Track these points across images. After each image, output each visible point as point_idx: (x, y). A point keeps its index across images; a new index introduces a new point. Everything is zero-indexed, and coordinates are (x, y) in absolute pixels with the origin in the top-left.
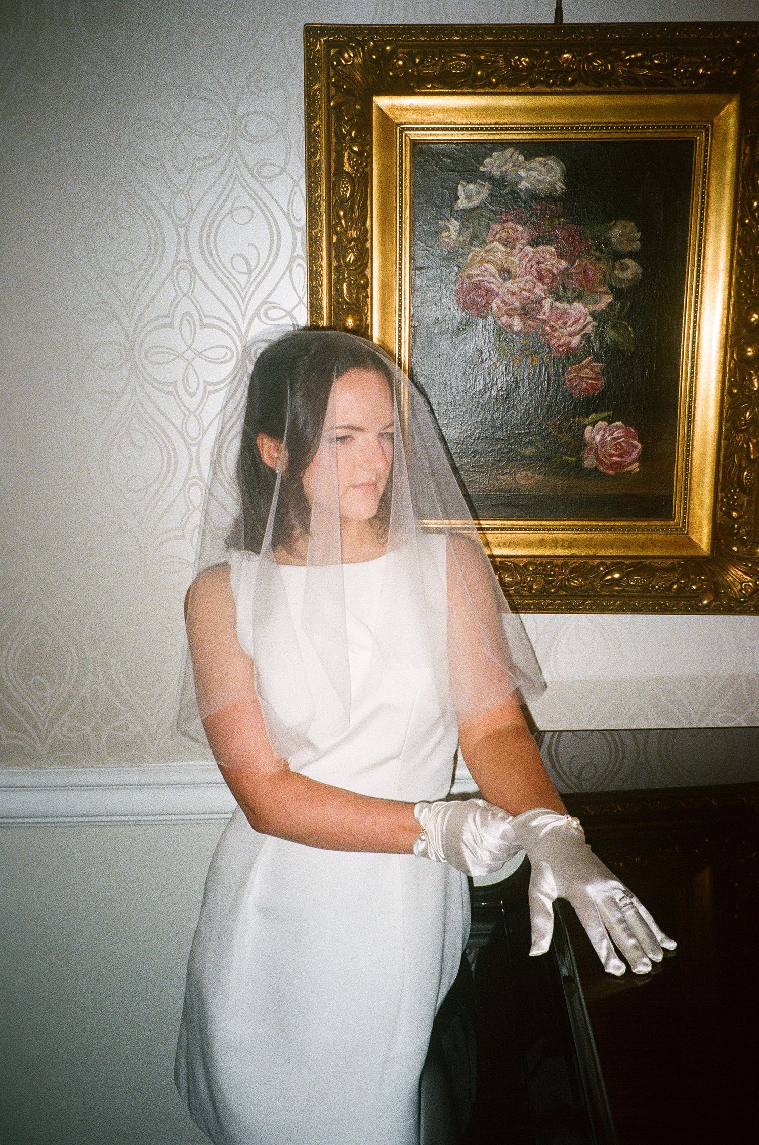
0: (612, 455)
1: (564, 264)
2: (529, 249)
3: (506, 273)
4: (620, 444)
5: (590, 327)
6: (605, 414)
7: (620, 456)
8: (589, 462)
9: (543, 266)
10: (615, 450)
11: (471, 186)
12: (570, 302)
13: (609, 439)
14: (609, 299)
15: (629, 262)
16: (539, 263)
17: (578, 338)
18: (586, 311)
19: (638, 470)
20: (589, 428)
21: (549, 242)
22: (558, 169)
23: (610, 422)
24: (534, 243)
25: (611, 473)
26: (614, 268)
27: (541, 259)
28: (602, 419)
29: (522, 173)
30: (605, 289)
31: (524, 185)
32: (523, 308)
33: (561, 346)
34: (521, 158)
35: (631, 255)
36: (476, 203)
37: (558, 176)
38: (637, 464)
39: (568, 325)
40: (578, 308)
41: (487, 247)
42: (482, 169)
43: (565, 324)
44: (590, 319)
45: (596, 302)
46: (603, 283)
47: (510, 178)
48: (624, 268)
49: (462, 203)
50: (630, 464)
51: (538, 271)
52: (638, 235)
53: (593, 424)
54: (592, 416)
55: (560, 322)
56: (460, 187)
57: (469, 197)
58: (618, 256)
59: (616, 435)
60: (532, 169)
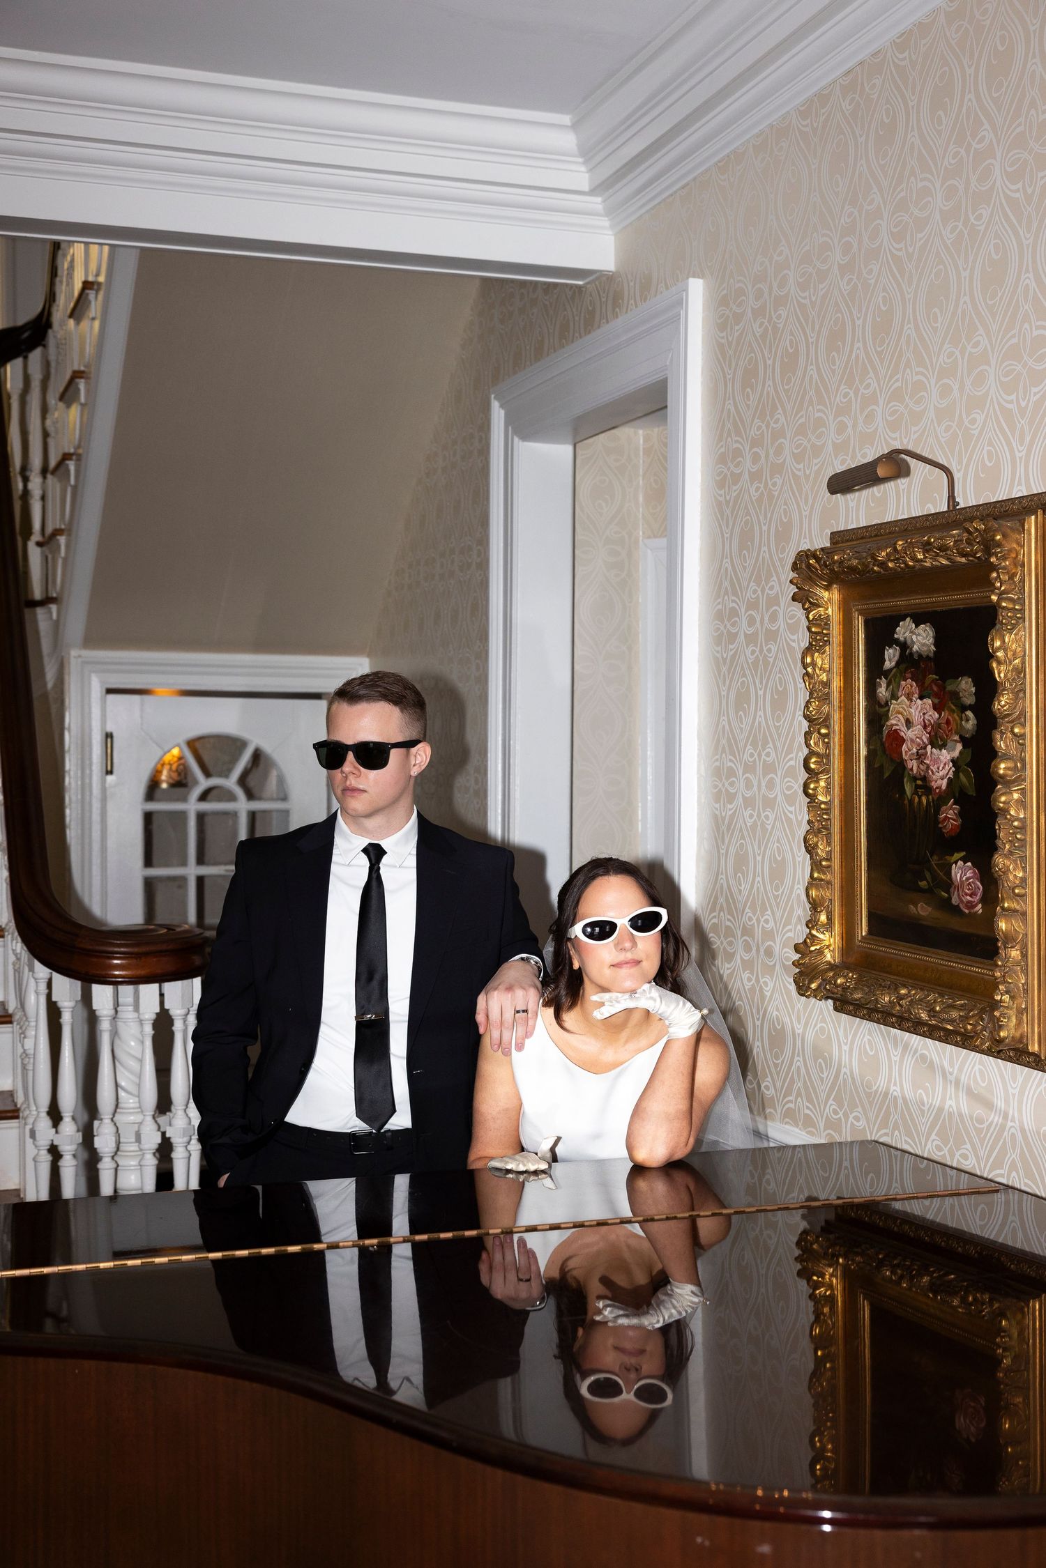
0: (967, 895)
1: (937, 715)
2: (919, 702)
3: (909, 723)
4: (969, 884)
5: (951, 772)
6: (963, 854)
7: (971, 896)
8: (955, 901)
9: (926, 717)
10: (969, 889)
11: (891, 651)
12: (940, 747)
13: (964, 879)
14: (959, 747)
15: (969, 713)
16: (924, 714)
17: (945, 780)
18: (949, 758)
19: (981, 911)
20: (954, 865)
21: (929, 698)
22: (931, 634)
23: (965, 863)
24: (921, 698)
25: (967, 911)
26: (962, 720)
27: (925, 711)
28: (961, 859)
29: (914, 638)
30: (957, 738)
31: (915, 648)
32: (917, 752)
33: (937, 788)
34: (914, 625)
35: (971, 708)
36: (893, 664)
37: (932, 640)
38: (980, 906)
39: (941, 768)
40: (945, 755)
41: (899, 700)
42: (896, 636)
43: (938, 768)
44: (951, 764)
45: (954, 750)
46: (956, 733)
47: (909, 642)
48: (967, 720)
49: (888, 665)
50: (976, 905)
51: (924, 720)
52: (973, 690)
53: (956, 863)
54: (957, 856)
55: (936, 766)
56: (886, 652)
57: (890, 660)
58: (964, 708)
59: (969, 874)
60: (919, 635)
